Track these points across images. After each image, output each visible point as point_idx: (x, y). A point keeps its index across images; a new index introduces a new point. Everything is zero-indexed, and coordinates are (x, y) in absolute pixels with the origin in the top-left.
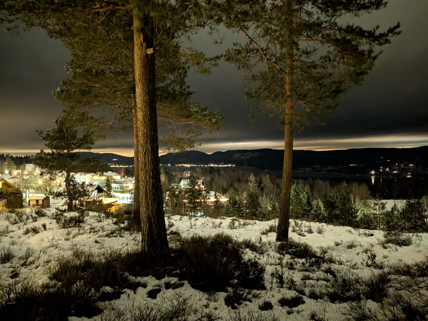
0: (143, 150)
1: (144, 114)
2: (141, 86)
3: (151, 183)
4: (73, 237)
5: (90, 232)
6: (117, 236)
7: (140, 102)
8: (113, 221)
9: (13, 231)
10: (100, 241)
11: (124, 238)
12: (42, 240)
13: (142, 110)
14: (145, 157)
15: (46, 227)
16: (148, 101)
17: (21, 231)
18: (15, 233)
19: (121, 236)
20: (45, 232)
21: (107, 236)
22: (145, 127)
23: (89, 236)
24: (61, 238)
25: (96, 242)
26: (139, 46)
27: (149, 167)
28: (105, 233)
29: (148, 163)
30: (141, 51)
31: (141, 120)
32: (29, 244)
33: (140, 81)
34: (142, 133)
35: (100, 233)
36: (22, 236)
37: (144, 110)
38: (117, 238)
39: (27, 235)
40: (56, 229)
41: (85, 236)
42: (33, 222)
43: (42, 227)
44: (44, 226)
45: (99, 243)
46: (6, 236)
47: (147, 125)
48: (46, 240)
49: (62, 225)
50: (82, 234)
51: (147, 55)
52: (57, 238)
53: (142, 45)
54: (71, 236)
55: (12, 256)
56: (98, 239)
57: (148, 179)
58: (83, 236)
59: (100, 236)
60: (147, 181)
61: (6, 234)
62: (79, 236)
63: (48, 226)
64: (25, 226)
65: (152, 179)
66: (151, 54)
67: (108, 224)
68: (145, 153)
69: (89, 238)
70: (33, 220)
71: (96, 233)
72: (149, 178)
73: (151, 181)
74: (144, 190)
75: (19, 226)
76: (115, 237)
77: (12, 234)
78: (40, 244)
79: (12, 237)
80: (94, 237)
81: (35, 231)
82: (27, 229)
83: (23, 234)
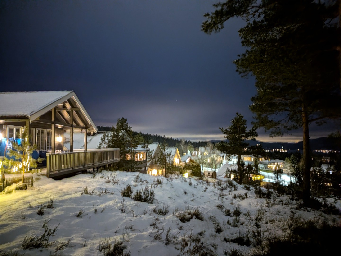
4: (272, 206)
11: (312, 213)
12: (250, 204)
17: (231, 196)
19: (308, 211)
21: (297, 209)
24: (263, 205)
28: (294, 206)
44: (246, 195)
45: (295, 213)
48: (253, 205)
69: (284, 208)
81: (242, 197)
82: (235, 195)
83: (233, 198)
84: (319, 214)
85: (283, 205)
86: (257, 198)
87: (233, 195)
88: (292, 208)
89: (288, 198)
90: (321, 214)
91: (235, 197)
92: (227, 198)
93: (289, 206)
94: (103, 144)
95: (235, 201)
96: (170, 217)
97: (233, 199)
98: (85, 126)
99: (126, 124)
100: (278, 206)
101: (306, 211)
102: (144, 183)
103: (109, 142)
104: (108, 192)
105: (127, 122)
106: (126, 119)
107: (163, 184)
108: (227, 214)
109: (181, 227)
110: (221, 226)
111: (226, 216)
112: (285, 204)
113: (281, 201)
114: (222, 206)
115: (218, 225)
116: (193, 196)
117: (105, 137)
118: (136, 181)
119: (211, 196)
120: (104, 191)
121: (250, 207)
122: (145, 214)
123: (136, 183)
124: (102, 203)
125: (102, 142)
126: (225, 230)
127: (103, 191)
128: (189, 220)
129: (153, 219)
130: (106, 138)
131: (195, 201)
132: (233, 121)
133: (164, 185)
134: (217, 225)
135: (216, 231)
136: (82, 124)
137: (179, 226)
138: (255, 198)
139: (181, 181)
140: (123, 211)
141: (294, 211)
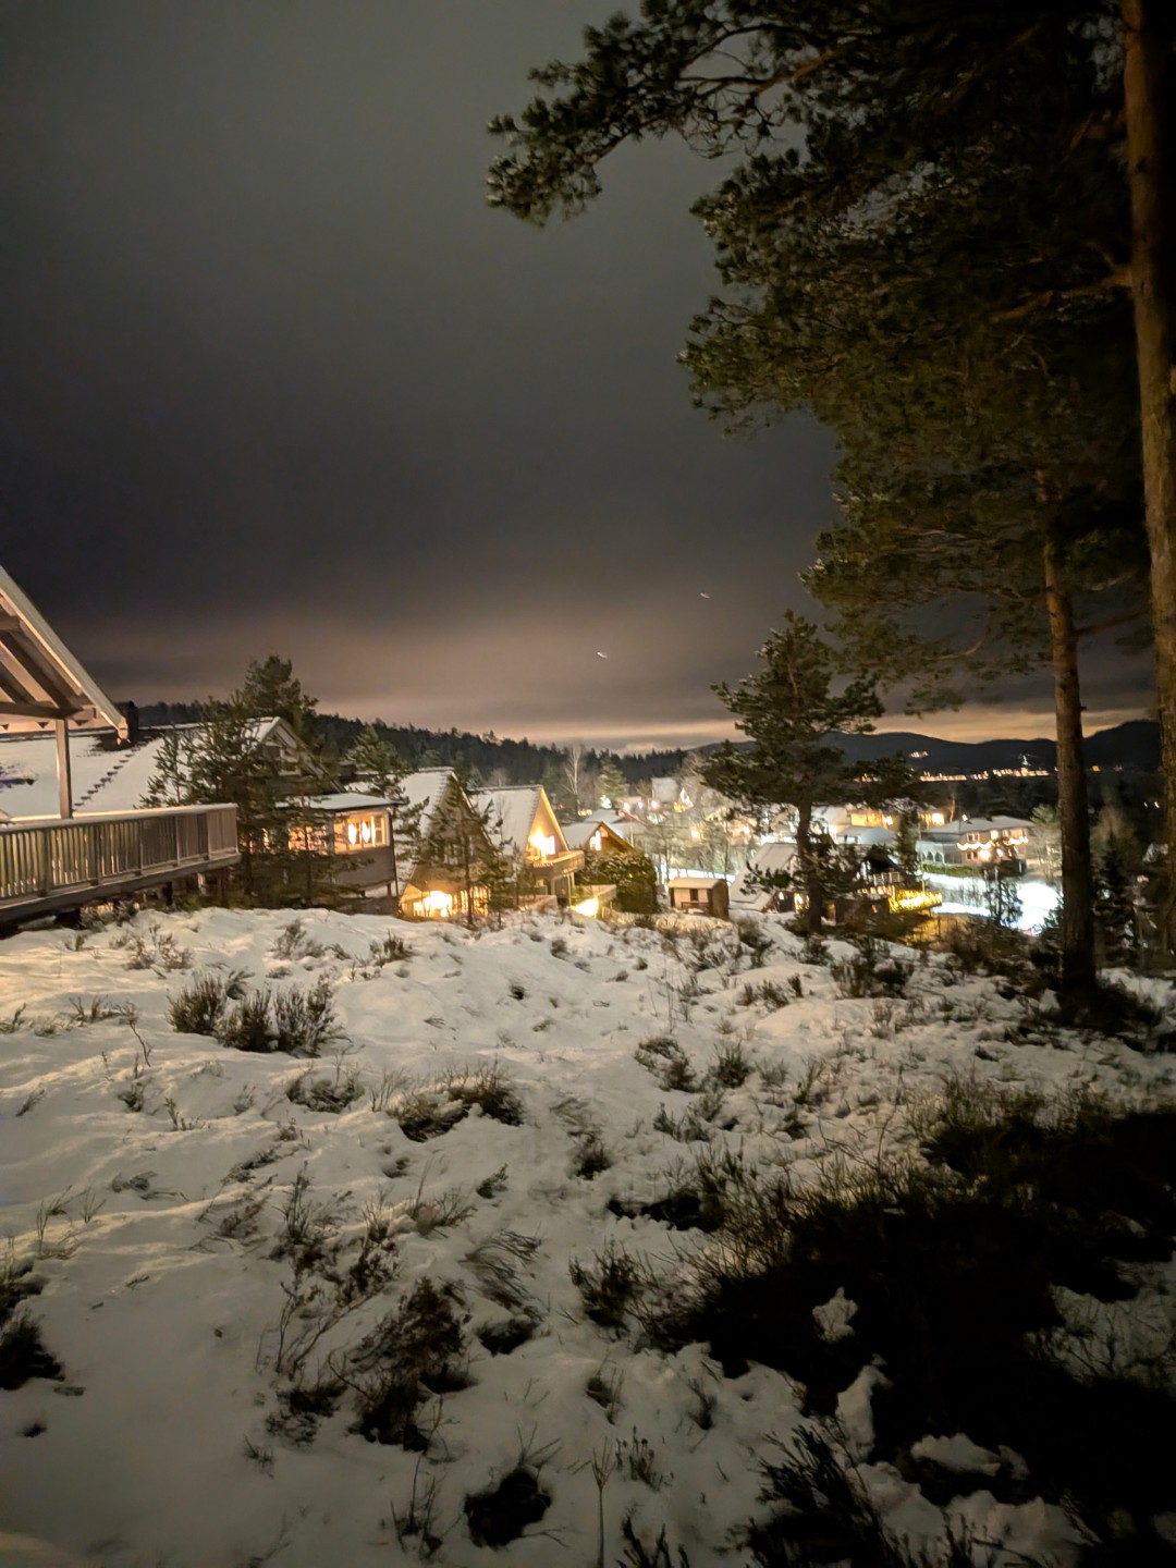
4: (898, 1030)
5: (946, 1019)
6: (1043, 1044)
8: (997, 984)
9: (708, 992)
10: (993, 1054)
11: (1073, 1054)
12: (804, 1027)
15: (801, 986)
17: (731, 995)
18: (714, 996)
19: (1058, 1046)
21: (1007, 1037)
23: (947, 1031)
24: (859, 1027)
25: (982, 1055)
28: (999, 1027)
32: (768, 1034)
35: (982, 1026)
38: (1046, 1051)
39: (752, 1008)
42: (752, 968)
43: (788, 987)
44: (796, 983)
45: (993, 1059)
48: (817, 1030)
52: (846, 1028)
55: (741, 1068)
61: (696, 999)
64: (738, 977)
67: (983, 996)
69: (948, 1037)
70: (751, 962)
71: (966, 1024)
75: (720, 976)
76: (1036, 1043)
77: (707, 1000)
79: (711, 1009)
80: (966, 1037)
81: (774, 997)
82: (749, 990)
83: (739, 1003)
84: (1100, 1057)
85: (952, 1022)
86: (845, 997)
87: (741, 989)
88: (985, 1037)
89: (992, 987)
90: (1113, 1056)
91: (749, 998)
92: (711, 1004)
93: (972, 1027)
94: (170, 786)
95: (744, 1016)
96: (357, 1117)
97: (737, 1008)
98: (56, 706)
99: (289, 685)
100: (925, 1028)
101: (1049, 1046)
102: (326, 958)
103: (195, 776)
104: (110, 1015)
105: (293, 677)
106: (290, 661)
107: (414, 958)
108: (673, 1082)
109: (401, 1164)
110: (609, 1141)
111: (667, 1090)
112: (959, 1020)
113: (947, 1007)
114: (670, 1043)
115: (592, 1140)
116: (555, 1006)
117: (176, 754)
118: (287, 955)
119: (641, 999)
120: (88, 1012)
121: (803, 1041)
122: (240, 1110)
123: (285, 963)
124: (42, 1069)
125: (166, 776)
126: (622, 1163)
127: (81, 1012)
128: (446, 1125)
129: (270, 1132)
130: (183, 757)
131: (553, 1028)
132: (770, 652)
133: (416, 966)
134: (584, 1138)
135: (579, 1166)
136: (40, 695)
137: (390, 1161)
138: (837, 998)
139: (514, 938)
140: (133, 1102)
141: (990, 1049)
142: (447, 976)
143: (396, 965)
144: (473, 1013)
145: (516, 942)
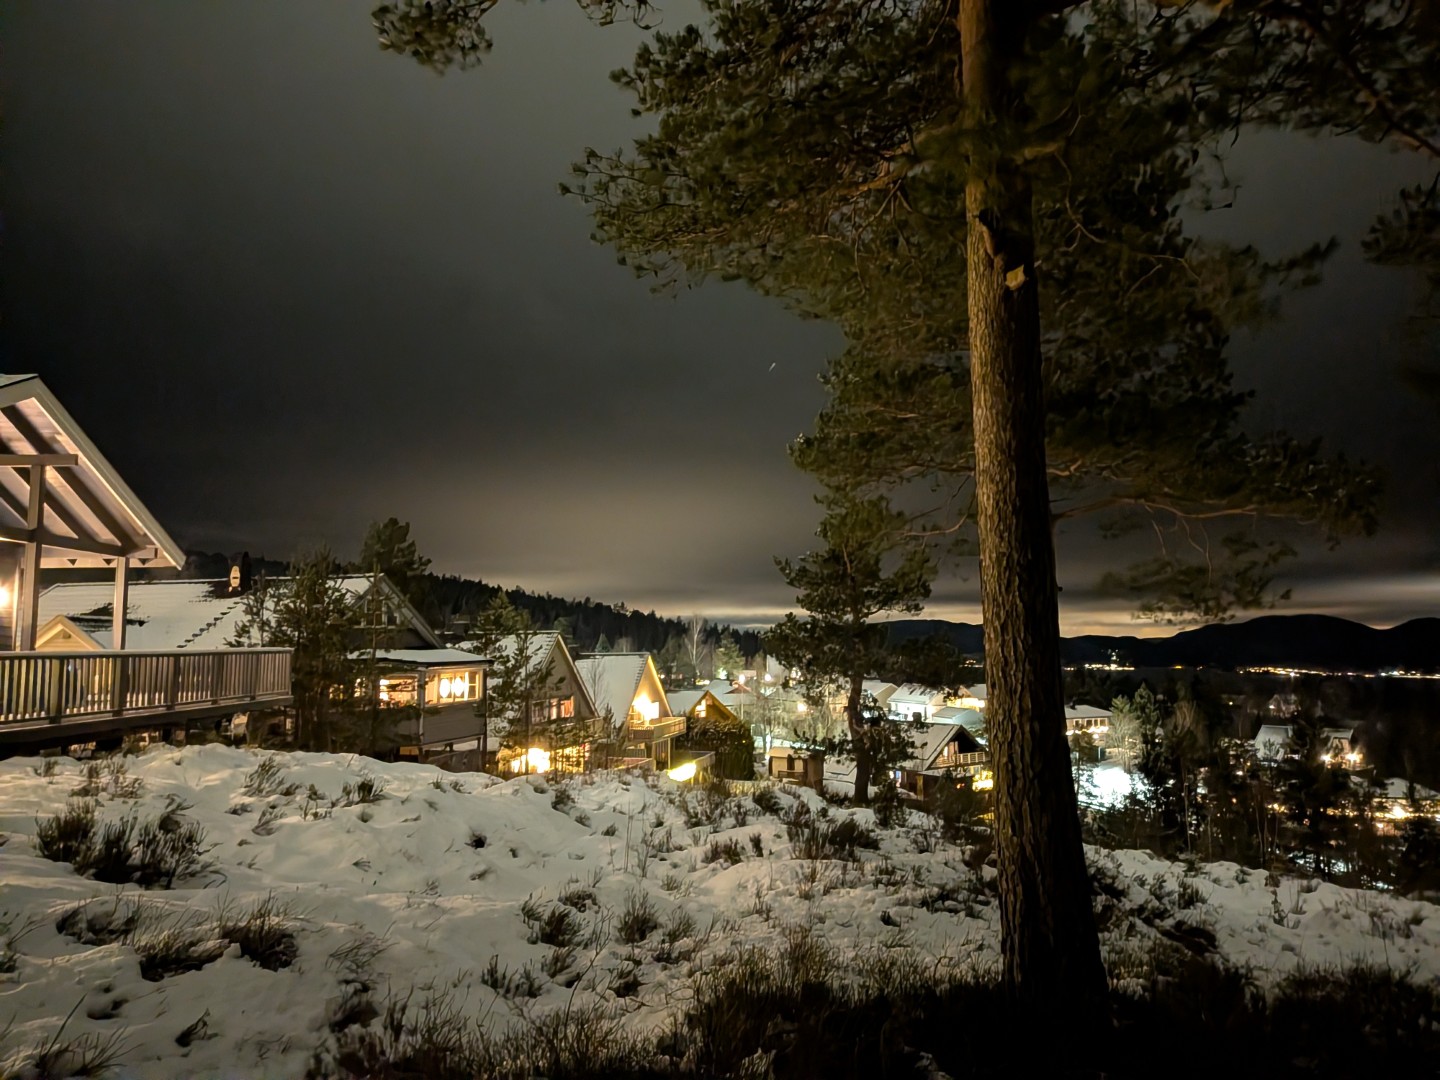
0: (999, 617)
1: (997, 492)
2: (988, 394)
3: (1028, 735)
4: (826, 892)
5: (877, 883)
6: (955, 911)
7: (986, 450)
8: (963, 853)
9: (680, 849)
10: (898, 919)
11: (981, 923)
12: (742, 887)
13: (992, 481)
14: (1004, 641)
15: (762, 845)
16: (1013, 444)
17: (698, 852)
18: (684, 853)
19: (971, 914)
20: (756, 863)
21: (924, 903)
22: (1002, 538)
23: (871, 894)
24: (793, 888)
25: (887, 920)
26: (982, 269)
27: (1020, 675)
28: (920, 893)
29: (1016, 660)
30: (987, 286)
31: (990, 512)
32: (707, 892)
33: (984, 382)
34: (994, 555)
35: (906, 892)
36: (699, 865)
37: (998, 478)
38: (955, 919)
39: (712, 865)
40: (788, 857)
41: (858, 891)
42: (734, 827)
43: (749, 846)
44: (757, 842)
45: (895, 924)
46: (662, 859)
47: (1008, 528)
49: (803, 846)
50: (853, 886)
51: (1007, 291)
52: (782, 887)
53: (990, 264)
54: (819, 886)
55: (651, 924)
56: (892, 912)
57: (1016, 721)
58: (853, 892)
59: (904, 903)
60: (1014, 727)
61: (665, 855)
62: (843, 891)
63: (767, 844)
64: (711, 837)
65: (1031, 720)
66: (1020, 288)
67: (946, 864)
68: (1004, 627)
69: (868, 901)
70: (737, 819)
71: (892, 889)
72: (1021, 715)
73: (1027, 728)
74: (1004, 760)
75: (697, 834)
76: (950, 911)
77: (676, 856)
78: (734, 899)
79: (675, 866)
80: (883, 900)
81: (732, 854)
82: (715, 848)
83: (702, 860)
85: (880, 886)
86: (795, 858)
87: (712, 846)
91: (714, 855)
92: (676, 860)
93: (896, 892)
95: (701, 874)
98: (119, 544)
101: (963, 914)
103: (279, 624)
109: (117, 1005)
112: (889, 884)
115: (363, 989)
116: (514, 855)
117: (263, 602)
123: (247, 800)
125: (252, 622)
128: (198, 964)
130: (270, 604)
133: (382, 810)
135: (339, 1016)
136: (105, 534)
137: (105, 1000)
142: (406, 821)
143: (357, 809)
144: (410, 858)
145: (516, 791)
